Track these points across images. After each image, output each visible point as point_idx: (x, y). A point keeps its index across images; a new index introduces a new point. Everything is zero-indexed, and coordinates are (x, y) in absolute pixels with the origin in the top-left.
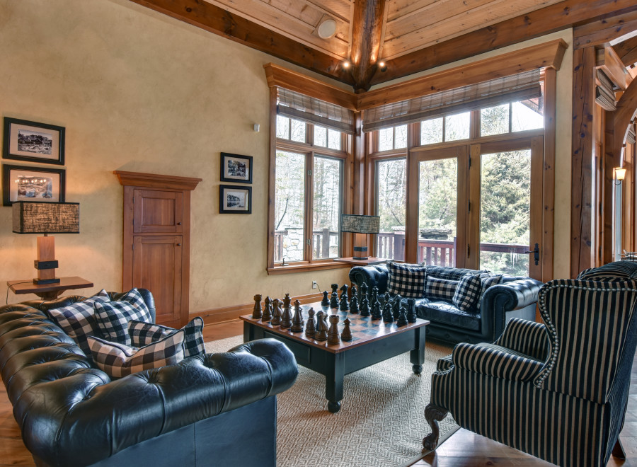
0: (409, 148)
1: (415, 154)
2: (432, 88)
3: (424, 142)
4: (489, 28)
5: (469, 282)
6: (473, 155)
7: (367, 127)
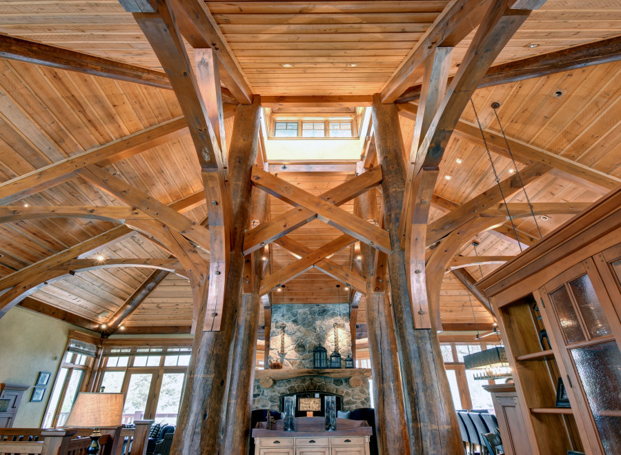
0: (128, 367)
1: (130, 370)
2: (147, 345)
3: (135, 365)
4: (176, 327)
5: (156, 427)
6: (160, 373)
7: (105, 355)
